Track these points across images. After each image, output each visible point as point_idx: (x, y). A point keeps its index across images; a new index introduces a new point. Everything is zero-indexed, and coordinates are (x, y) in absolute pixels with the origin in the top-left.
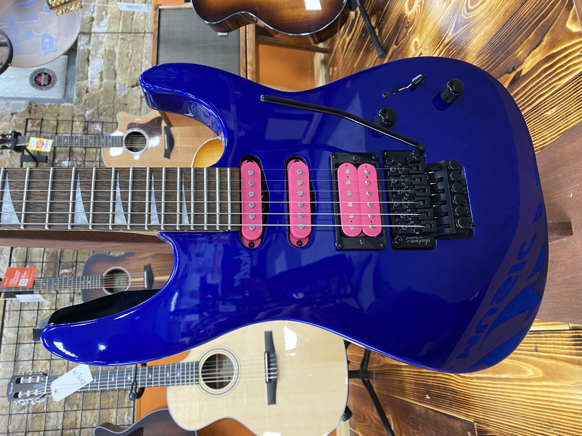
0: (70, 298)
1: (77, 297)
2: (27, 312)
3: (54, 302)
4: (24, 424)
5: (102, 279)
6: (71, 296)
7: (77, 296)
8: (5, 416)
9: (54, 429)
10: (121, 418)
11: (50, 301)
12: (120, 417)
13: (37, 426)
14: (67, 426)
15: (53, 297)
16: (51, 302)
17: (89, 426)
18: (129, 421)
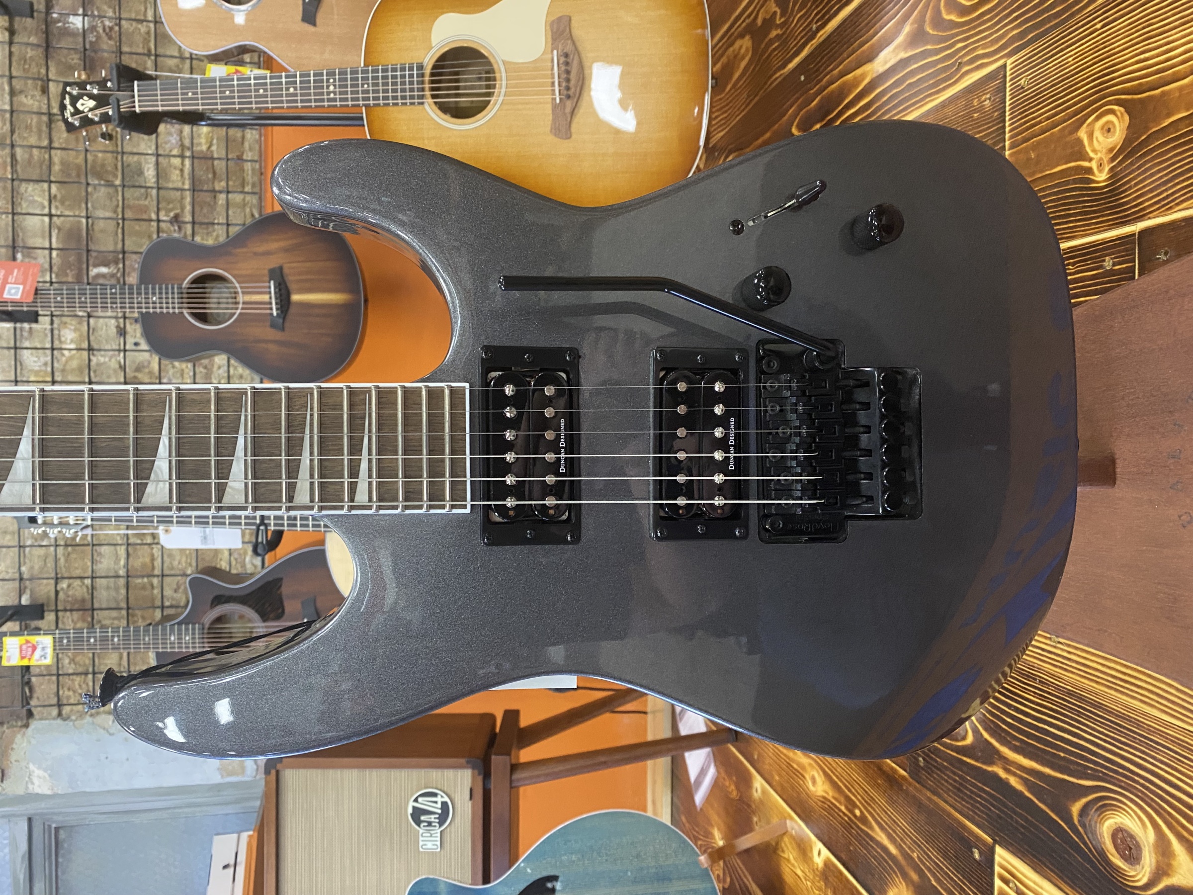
0: (118, 327)
1: (133, 326)
2: (30, 351)
3: (85, 334)
4: (50, 564)
5: (182, 293)
6: (118, 322)
7: (131, 324)
8: (13, 549)
9: (111, 574)
10: (239, 560)
11: (75, 330)
12: (236, 559)
13: (76, 568)
14: (137, 570)
15: (80, 323)
16: (78, 334)
17: (178, 572)
18: (255, 567)
